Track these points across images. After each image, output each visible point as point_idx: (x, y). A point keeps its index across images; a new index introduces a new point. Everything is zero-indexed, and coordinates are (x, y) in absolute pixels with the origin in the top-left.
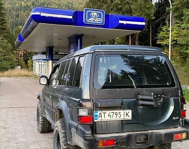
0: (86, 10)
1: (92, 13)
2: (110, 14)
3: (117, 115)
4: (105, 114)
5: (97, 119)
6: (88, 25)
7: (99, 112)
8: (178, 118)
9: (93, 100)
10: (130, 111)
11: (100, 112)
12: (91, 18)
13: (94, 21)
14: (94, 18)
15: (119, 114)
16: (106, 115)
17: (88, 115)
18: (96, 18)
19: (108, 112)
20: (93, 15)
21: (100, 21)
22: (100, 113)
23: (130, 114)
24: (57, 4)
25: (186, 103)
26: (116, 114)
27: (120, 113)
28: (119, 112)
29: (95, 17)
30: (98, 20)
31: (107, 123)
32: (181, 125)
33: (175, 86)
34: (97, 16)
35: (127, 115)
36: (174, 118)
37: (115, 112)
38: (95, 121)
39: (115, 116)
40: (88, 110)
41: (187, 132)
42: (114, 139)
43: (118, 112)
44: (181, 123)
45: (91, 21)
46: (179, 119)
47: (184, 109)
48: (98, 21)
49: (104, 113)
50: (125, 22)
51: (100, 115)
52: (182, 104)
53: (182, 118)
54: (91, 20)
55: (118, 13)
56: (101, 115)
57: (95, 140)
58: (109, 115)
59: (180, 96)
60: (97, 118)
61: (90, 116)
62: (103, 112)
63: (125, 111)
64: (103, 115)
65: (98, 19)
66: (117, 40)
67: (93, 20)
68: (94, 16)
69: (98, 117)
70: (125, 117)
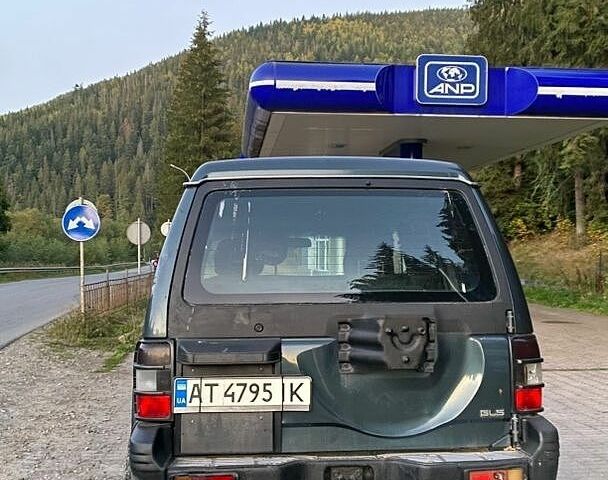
0: (423, 61)
1: (445, 69)
2: (507, 69)
3: (257, 392)
4: (214, 388)
5: (184, 405)
6: (431, 109)
7: (191, 383)
8: (500, 413)
9: (174, 340)
10: (307, 381)
11: (198, 382)
12: (442, 85)
13: (451, 93)
14: (449, 83)
15: (265, 390)
16: (219, 392)
17: (158, 389)
18: (458, 85)
19: (223, 383)
20: (446, 75)
21: (472, 91)
22: (195, 385)
23: (305, 392)
24: (392, 52)
25: (542, 360)
26: (254, 389)
27: (268, 388)
28: (265, 385)
29: (453, 80)
30: (465, 88)
31: (219, 420)
32: (516, 440)
33: (494, 298)
34: (460, 77)
35: (294, 396)
36: (485, 413)
37: (249, 381)
38: (177, 410)
39: (248, 395)
40: (157, 374)
41: (529, 466)
42: (234, 474)
43: (260, 382)
44: (515, 432)
45: (439, 93)
46: (507, 419)
47: (532, 380)
48: (465, 94)
49: (212, 385)
50: (559, 92)
51: (196, 393)
52: (520, 361)
53: (518, 414)
54: (442, 91)
55: (572, 64)
56: (200, 392)
57: (162, 474)
58: (229, 393)
59: (511, 331)
60: (184, 401)
61: (164, 394)
62: (205, 381)
63: (288, 381)
64: (206, 391)
65: (463, 85)
66: (570, 153)
67: (447, 92)
68: (449, 77)
69: (188, 400)
70: (287, 401)
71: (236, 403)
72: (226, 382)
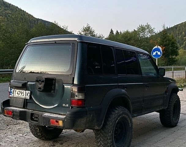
3: (22, 94)
10: (30, 92)
11: (14, 90)
35: (27, 95)
36: (64, 105)
39: (20, 94)
41: (63, 120)
43: (22, 91)
51: (13, 92)
58: (18, 93)
63: (26, 92)
64: (15, 92)
69: (12, 94)
70: (26, 97)
71: (18, 96)
72: (17, 91)
